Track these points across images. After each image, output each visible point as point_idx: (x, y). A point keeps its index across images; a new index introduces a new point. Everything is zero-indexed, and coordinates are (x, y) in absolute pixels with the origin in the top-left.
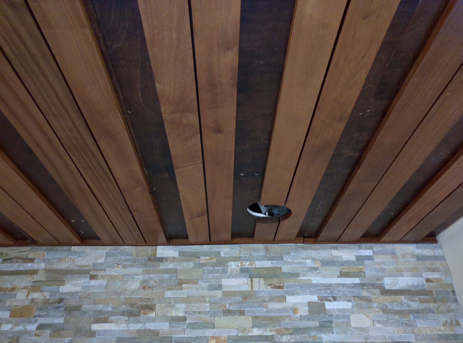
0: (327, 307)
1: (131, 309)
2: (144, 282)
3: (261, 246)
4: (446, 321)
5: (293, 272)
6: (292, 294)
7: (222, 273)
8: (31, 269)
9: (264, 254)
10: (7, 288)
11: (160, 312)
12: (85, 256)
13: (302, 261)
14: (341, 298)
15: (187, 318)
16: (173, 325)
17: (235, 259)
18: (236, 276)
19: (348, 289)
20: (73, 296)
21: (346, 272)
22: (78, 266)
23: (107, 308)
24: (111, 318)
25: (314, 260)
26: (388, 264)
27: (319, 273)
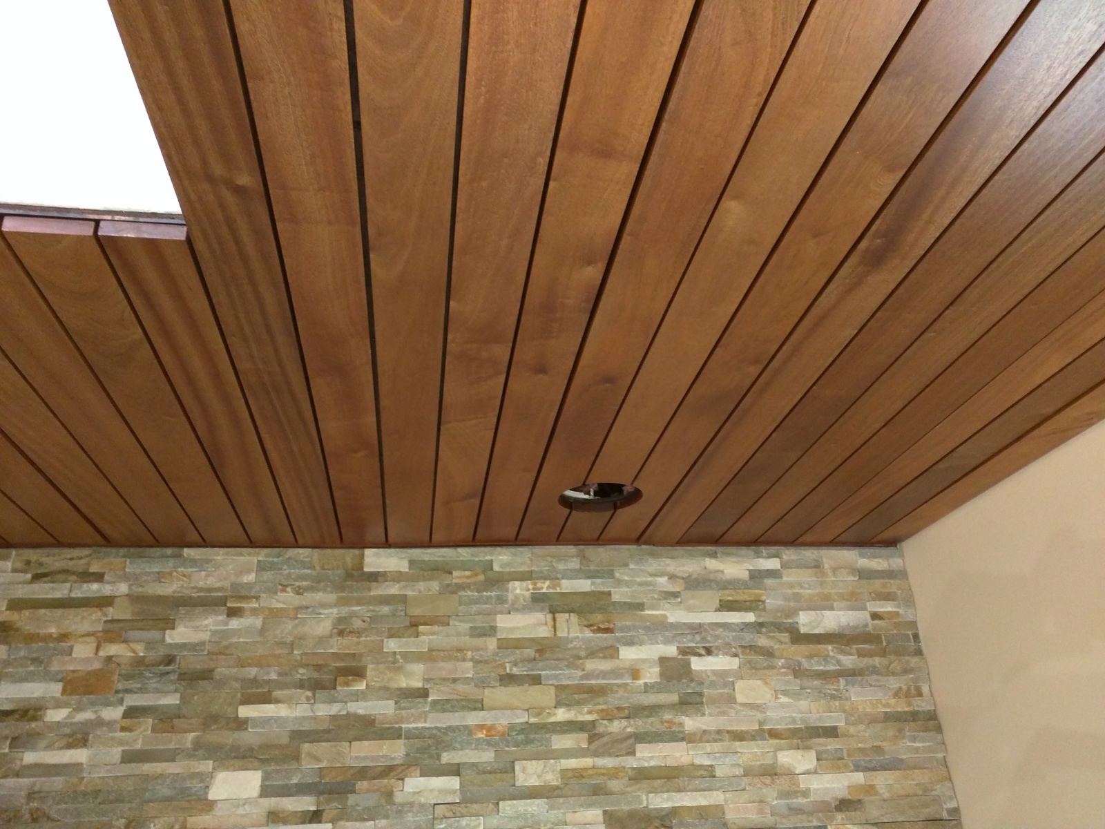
0: (694, 667)
1: (315, 675)
2: (340, 620)
3: (571, 550)
4: (900, 688)
5: (633, 601)
6: (630, 643)
7: (496, 604)
8: (98, 595)
9: (578, 567)
10: (50, 635)
11: (376, 681)
12: (213, 569)
13: (650, 579)
14: (720, 650)
15: (430, 691)
16: (403, 705)
17: (523, 577)
18: (524, 609)
19: (734, 634)
20: (196, 650)
21: (731, 601)
22: (201, 590)
23: (268, 673)
24: (277, 694)
25: (672, 577)
26: (807, 586)
27: (681, 602)
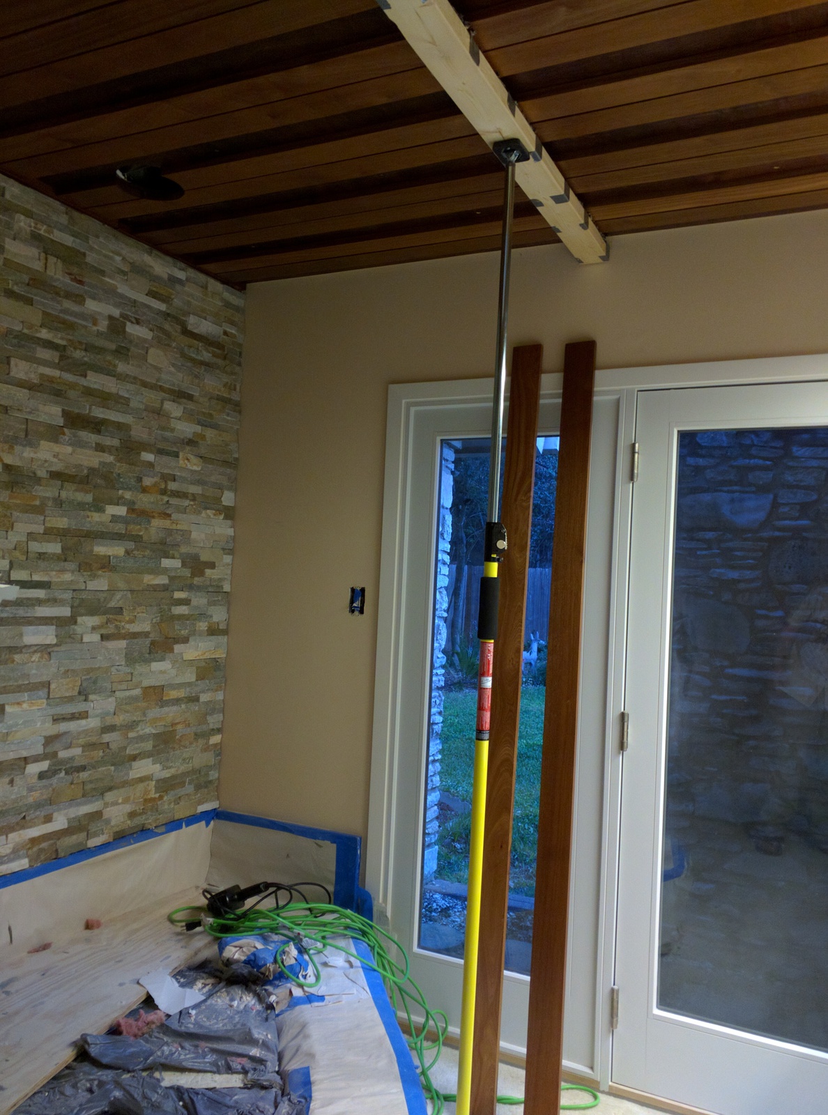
0: (128, 329)
6: (94, 298)
7: (6, 228)
9: (66, 223)
14: (143, 323)
18: (24, 241)
19: (152, 315)
21: (155, 291)
26: (196, 298)
27: (127, 280)
